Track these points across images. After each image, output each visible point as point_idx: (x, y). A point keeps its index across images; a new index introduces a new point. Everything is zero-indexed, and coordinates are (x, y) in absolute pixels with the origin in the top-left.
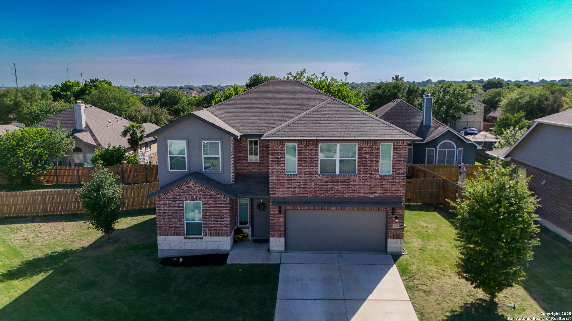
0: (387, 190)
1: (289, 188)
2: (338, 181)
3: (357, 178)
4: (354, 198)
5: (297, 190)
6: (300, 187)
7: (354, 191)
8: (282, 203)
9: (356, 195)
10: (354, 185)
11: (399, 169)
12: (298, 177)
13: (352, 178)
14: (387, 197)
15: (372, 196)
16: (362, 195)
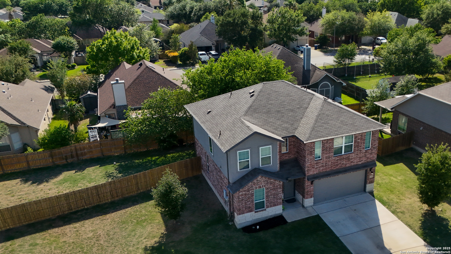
0: (368, 158)
1: (317, 168)
2: (343, 159)
3: (353, 154)
4: (351, 166)
5: (321, 169)
6: (323, 166)
7: (352, 162)
8: (313, 179)
9: (353, 164)
10: (352, 159)
11: (375, 145)
12: (322, 161)
13: (351, 155)
14: (368, 162)
15: (360, 163)
16: (355, 163)
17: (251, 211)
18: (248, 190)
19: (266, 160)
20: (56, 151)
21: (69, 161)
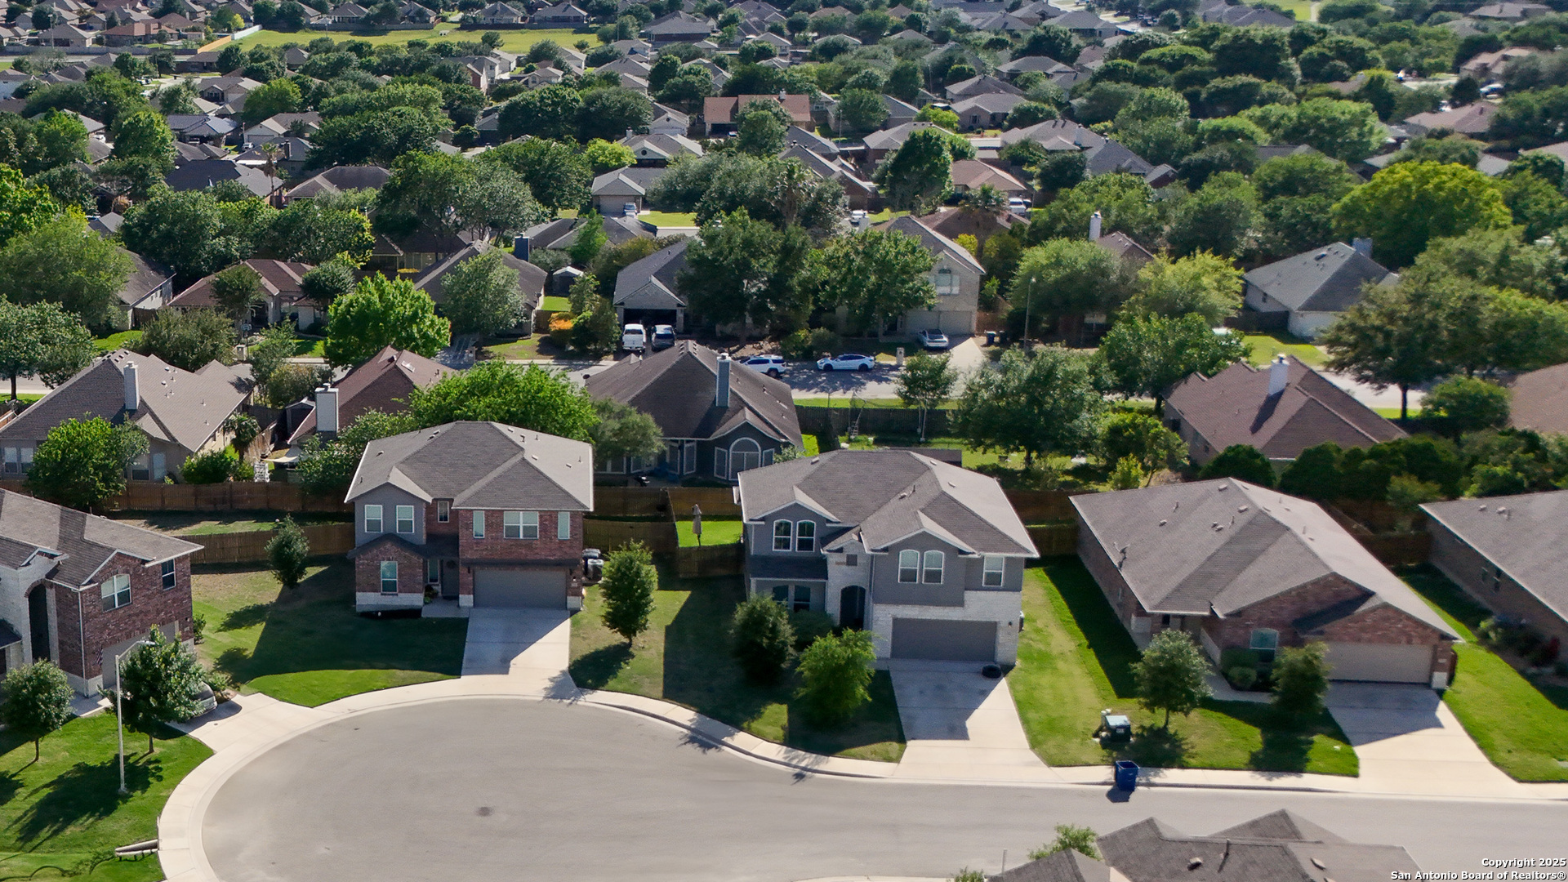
0: (565, 553)
1: (478, 551)
2: (521, 545)
3: (539, 543)
4: (536, 560)
5: (484, 553)
6: (487, 549)
7: (536, 554)
8: (471, 565)
9: (538, 557)
10: (536, 549)
11: (576, 535)
12: (485, 541)
13: (534, 542)
14: (566, 559)
15: (552, 558)
16: (543, 557)
17: (375, 591)
18: (372, 560)
19: (405, 525)
20: (204, 488)
21: (219, 507)
